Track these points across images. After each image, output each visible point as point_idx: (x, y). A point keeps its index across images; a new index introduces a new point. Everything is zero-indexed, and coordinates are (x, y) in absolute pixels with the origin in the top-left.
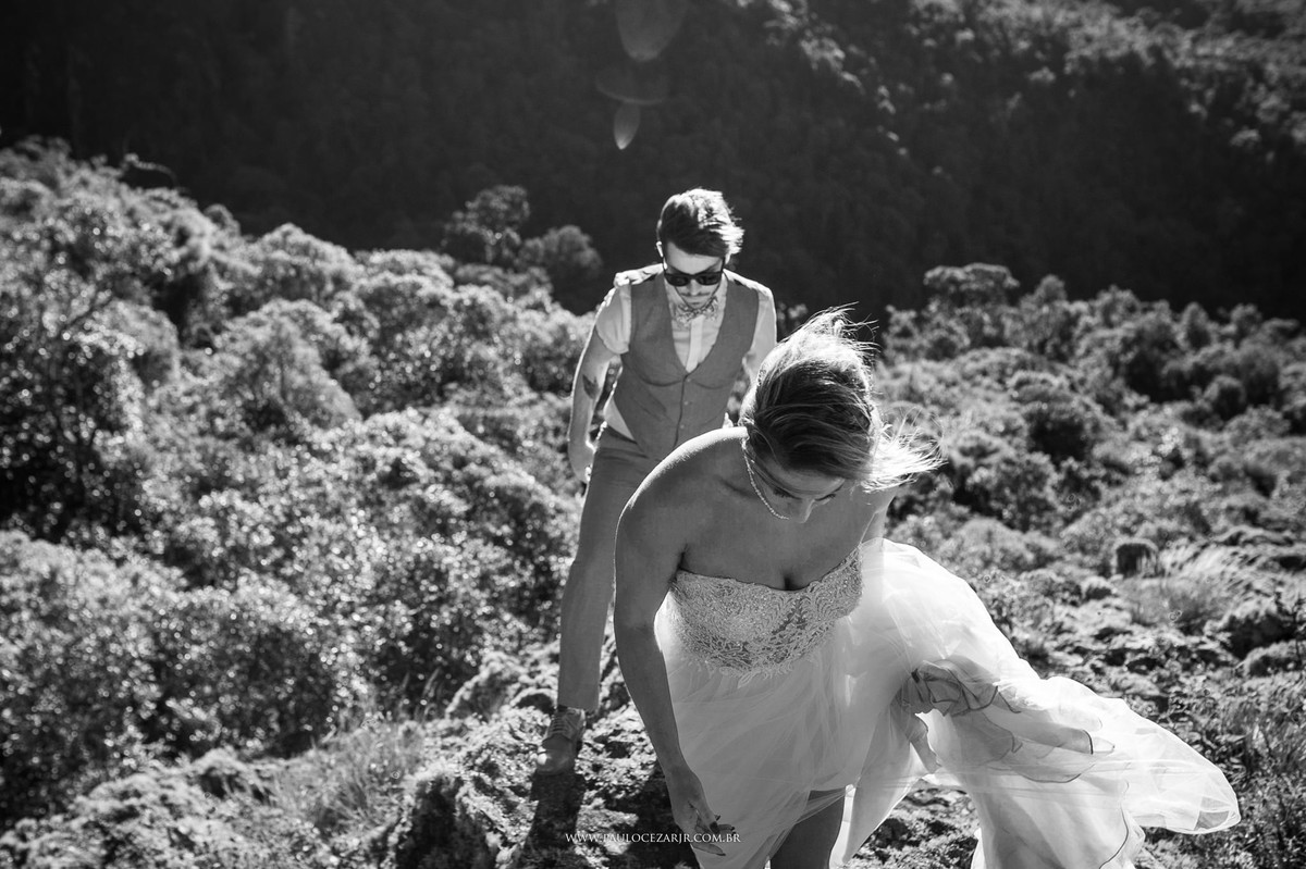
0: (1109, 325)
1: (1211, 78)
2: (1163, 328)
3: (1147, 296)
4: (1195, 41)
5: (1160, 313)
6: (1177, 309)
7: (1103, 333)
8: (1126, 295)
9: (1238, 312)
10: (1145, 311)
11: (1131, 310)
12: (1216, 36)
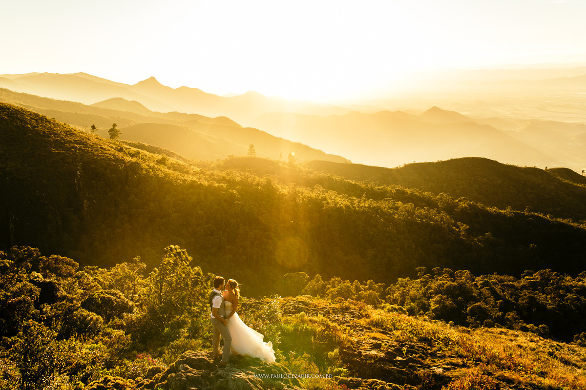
0: (334, 287)
1: (364, 212)
2: (348, 287)
3: (344, 279)
4: (359, 202)
5: (348, 283)
6: (352, 282)
7: (332, 289)
8: (339, 279)
9: (368, 282)
10: (344, 282)
11: (340, 282)
12: (365, 201)
